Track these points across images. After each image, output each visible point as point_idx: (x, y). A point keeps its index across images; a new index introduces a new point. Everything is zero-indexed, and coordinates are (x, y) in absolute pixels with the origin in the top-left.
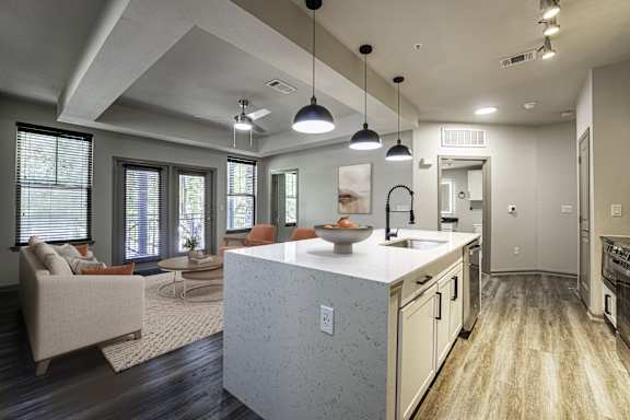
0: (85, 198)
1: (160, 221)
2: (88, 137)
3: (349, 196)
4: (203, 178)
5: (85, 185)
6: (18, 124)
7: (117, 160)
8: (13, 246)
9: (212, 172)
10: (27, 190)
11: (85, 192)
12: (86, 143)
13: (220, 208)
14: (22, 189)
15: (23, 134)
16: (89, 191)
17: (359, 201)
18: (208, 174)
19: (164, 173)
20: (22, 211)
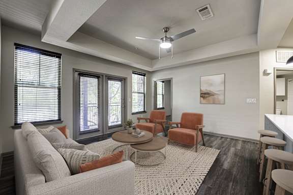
0: (57, 94)
1: (98, 108)
2: (58, 56)
3: (208, 94)
4: (120, 83)
5: (57, 85)
6: (15, 44)
7: (75, 70)
8: (13, 125)
9: (125, 79)
10: (21, 88)
11: (57, 90)
12: (57, 59)
13: (129, 100)
14: (18, 88)
15: (18, 51)
16: (59, 89)
17: (215, 96)
18: (123, 80)
19: (100, 79)
20: (18, 102)
